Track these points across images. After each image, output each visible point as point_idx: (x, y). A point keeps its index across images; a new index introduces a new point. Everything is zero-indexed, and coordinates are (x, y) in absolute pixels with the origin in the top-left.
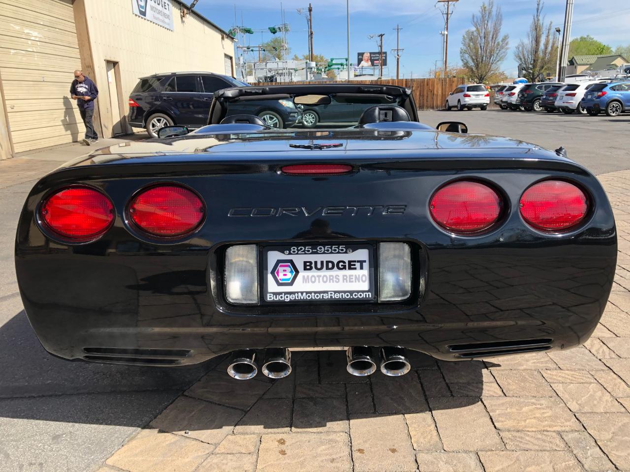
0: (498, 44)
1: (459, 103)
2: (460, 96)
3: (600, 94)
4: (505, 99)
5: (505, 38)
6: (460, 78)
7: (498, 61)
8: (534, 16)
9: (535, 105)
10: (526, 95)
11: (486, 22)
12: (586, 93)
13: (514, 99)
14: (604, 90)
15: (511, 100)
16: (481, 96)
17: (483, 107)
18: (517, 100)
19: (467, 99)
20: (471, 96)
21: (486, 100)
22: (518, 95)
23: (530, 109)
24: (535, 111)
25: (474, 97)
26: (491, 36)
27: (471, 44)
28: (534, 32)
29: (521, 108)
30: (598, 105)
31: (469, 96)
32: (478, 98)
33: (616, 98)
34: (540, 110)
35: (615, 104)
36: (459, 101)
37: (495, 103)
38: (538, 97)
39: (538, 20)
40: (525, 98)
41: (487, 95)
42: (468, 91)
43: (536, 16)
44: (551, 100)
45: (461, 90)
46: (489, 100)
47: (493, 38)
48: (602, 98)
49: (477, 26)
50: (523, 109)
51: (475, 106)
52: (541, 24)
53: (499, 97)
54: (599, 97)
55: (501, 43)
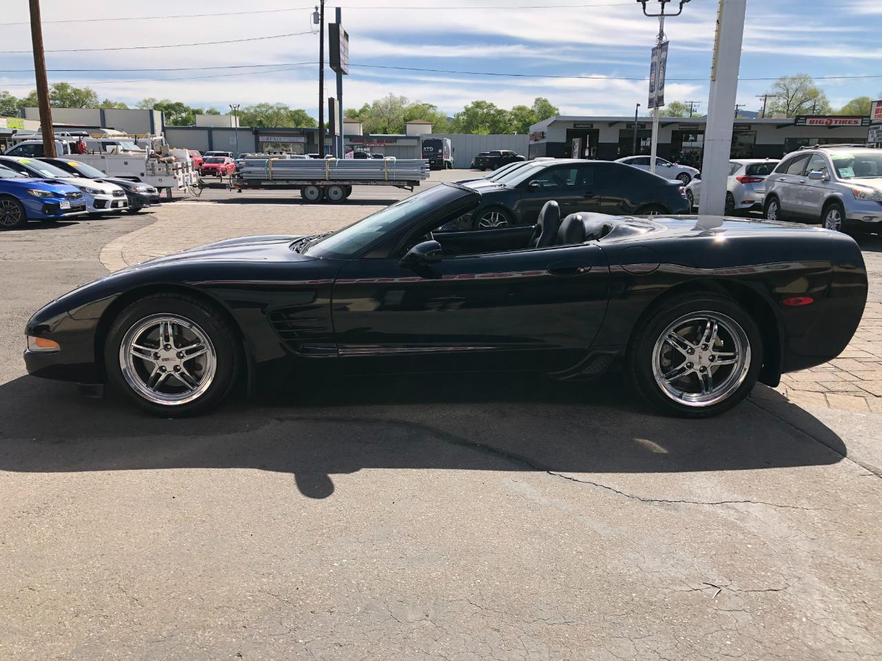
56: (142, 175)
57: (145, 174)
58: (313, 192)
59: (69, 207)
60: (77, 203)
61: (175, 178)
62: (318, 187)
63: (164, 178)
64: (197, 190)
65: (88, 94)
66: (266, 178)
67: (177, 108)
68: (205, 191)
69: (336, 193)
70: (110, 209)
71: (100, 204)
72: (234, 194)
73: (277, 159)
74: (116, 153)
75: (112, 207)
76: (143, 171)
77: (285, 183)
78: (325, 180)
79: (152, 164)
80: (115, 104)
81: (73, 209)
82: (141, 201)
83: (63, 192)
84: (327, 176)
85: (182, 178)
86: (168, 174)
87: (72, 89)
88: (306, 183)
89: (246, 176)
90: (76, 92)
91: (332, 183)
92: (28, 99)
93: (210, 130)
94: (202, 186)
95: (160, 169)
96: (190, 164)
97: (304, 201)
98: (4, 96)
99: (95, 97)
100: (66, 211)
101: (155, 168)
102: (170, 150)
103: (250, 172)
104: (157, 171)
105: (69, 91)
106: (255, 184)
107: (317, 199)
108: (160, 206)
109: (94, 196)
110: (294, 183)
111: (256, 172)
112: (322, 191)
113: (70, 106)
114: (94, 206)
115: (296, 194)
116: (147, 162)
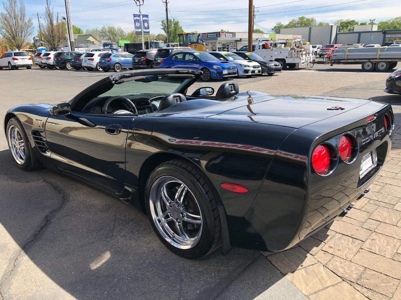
0: (26, 23)
1: (10, 64)
2: (10, 59)
3: (109, 59)
4: (44, 61)
5: (30, 21)
6: (4, 46)
7: (29, 35)
8: (46, 8)
9: (67, 66)
10: (60, 59)
11: (14, 8)
12: (100, 58)
13: (51, 61)
14: (111, 57)
15: (49, 62)
16: (26, 60)
17: (28, 67)
18: (53, 62)
19: (16, 61)
20: (18, 59)
21: (30, 62)
22: (54, 59)
23: (63, 68)
24: (68, 69)
25: (21, 60)
26: (19, 18)
27: (6, 22)
28: (48, 18)
29: (57, 67)
30: (109, 65)
31: (17, 59)
32: (24, 61)
33: (117, 62)
34: (70, 68)
35: (117, 65)
36: (9, 62)
37: (36, 64)
38: (69, 61)
39: (49, 10)
40: (60, 61)
41: (30, 59)
42: (15, 56)
43: (47, 8)
44: (78, 62)
45: (9, 55)
46: (32, 62)
47: (21, 19)
48: (110, 62)
49: (8, 10)
50: (58, 68)
51: (23, 66)
52: (52, 12)
53: (38, 60)
54: (109, 61)
55: (27, 23)
56: (287, 57)
57: (288, 57)
58: (369, 66)
59: (227, 73)
60: (231, 71)
61: (300, 59)
62: (372, 62)
63: (295, 59)
64: (312, 65)
65: (312, 20)
66: (344, 58)
67: (351, 23)
68: (315, 65)
69: (383, 66)
70: (250, 74)
71: (247, 71)
72: (328, 66)
73: (354, 48)
74: (281, 48)
75: (251, 73)
76: (287, 56)
77: (353, 61)
78: (377, 59)
79: (292, 52)
80: (324, 24)
81: (229, 74)
82: (270, 70)
83: (226, 67)
84: (378, 56)
85: (304, 59)
86: (298, 57)
87: (306, 19)
88: (365, 61)
89: (334, 58)
90: (308, 20)
91: (380, 60)
92: (288, 25)
93: (360, 33)
94: (314, 62)
95: (294, 55)
96: (311, 52)
97: (363, 70)
98: (279, 24)
99: (315, 21)
100: (226, 75)
101: (293, 54)
102: (303, 46)
103: (336, 56)
104: (293, 56)
105: (305, 20)
106: (338, 62)
107: (370, 69)
108: (281, 72)
109: (244, 68)
110: (358, 61)
111: (339, 55)
112: (374, 65)
113: (304, 27)
114: (244, 72)
115: (359, 67)
116: (290, 51)
